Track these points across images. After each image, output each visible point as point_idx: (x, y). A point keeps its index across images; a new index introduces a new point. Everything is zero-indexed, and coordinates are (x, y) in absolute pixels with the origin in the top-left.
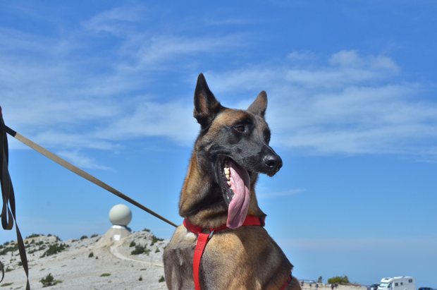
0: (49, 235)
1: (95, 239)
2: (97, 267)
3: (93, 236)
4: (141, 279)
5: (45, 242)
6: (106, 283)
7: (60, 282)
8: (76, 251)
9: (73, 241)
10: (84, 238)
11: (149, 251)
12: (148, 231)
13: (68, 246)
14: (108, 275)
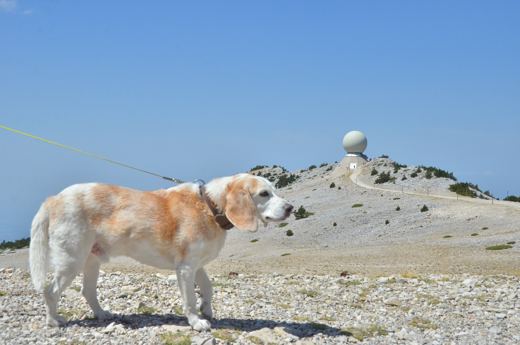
0: (275, 167)
1: (326, 168)
2: (343, 198)
3: (322, 166)
4: (398, 209)
5: (272, 174)
6: (361, 213)
7: (312, 214)
8: (312, 182)
9: (302, 171)
10: (312, 167)
11: (395, 178)
12: (387, 157)
13: (298, 177)
14: (360, 205)
